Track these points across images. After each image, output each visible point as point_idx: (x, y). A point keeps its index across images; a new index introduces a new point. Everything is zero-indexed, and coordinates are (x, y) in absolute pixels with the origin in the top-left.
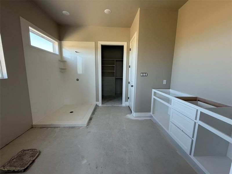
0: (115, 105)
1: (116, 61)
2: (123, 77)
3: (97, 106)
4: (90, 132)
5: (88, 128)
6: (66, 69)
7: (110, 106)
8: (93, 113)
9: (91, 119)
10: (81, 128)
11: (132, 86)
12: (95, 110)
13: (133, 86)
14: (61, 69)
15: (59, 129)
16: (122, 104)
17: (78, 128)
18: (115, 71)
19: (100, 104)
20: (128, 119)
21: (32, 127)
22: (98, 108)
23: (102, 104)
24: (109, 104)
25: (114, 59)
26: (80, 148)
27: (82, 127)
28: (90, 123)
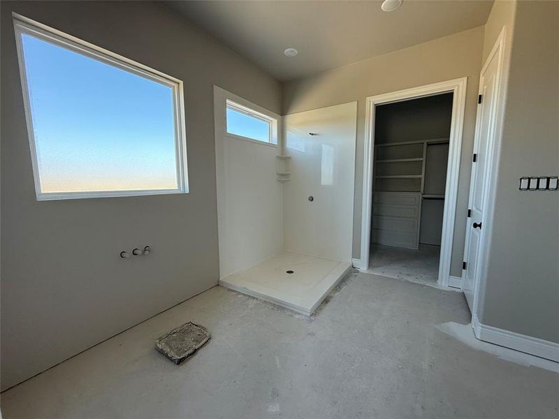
0: (411, 279)
1: (429, 145)
2: (444, 195)
3: (352, 271)
4: (313, 334)
5: (311, 321)
6: (289, 174)
7: (392, 279)
8: (338, 286)
9: (326, 300)
10: (297, 316)
11: (475, 225)
12: (344, 280)
13: (480, 226)
14: (280, 175)
15: (255, 301)
16: (439, 281)
17: (290, 313)
18: (422, 176)
19: (362, 264)
20: (450, 339)
21: (218, 285)
22: (356, 276)
23: (370, 265)
24: (389, 273)
25: (422, 141)
26: (279, 367)
27: (299, 314)
28: (321, 309)
